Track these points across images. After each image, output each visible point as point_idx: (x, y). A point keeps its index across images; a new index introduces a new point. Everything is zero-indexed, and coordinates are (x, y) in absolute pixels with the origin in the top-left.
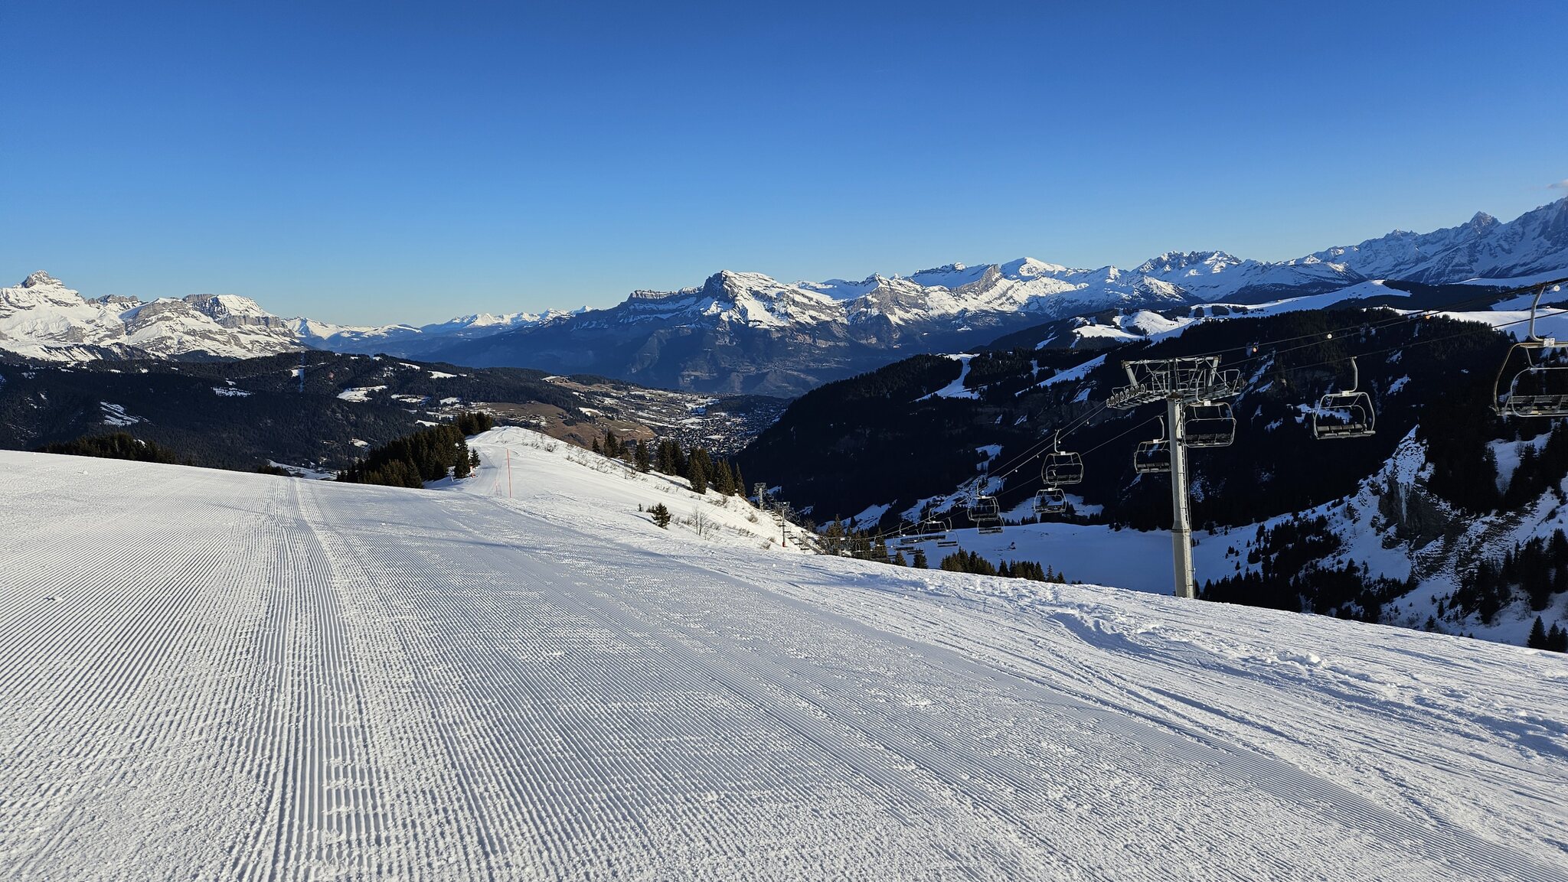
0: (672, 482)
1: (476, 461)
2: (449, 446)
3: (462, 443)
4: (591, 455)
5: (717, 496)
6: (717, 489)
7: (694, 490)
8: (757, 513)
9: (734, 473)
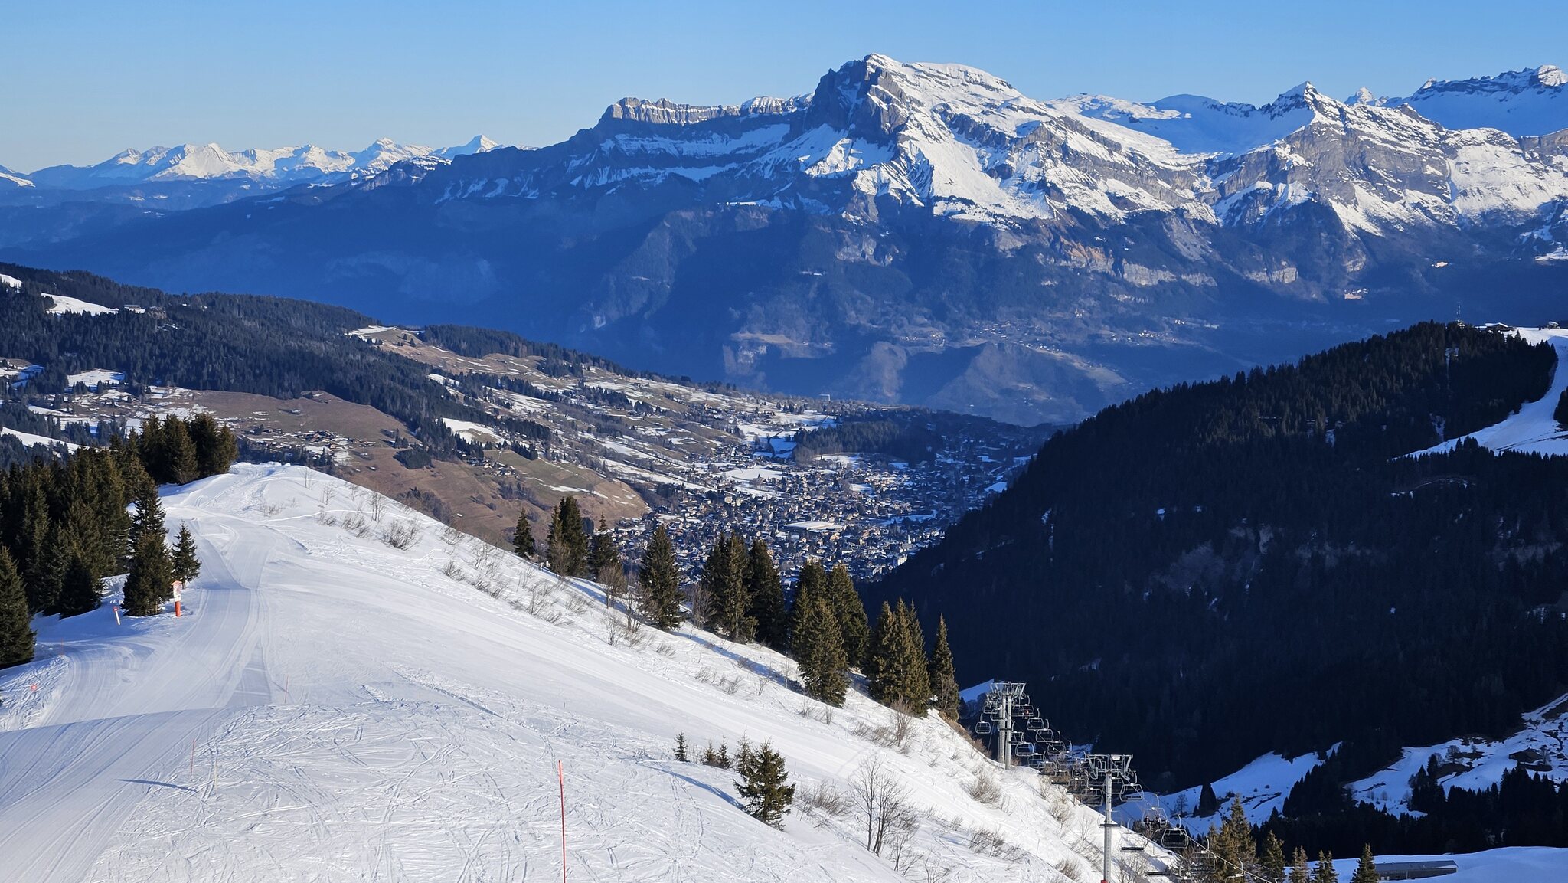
0: (745, 663)
1: (186, 563)
2: (108, 513)
3: (149, 504)
4: (512, 566)
5: (878, 715)
6: (877, 692)
7: (810, 691)
8: (997, 773)
9: (931, 645)
